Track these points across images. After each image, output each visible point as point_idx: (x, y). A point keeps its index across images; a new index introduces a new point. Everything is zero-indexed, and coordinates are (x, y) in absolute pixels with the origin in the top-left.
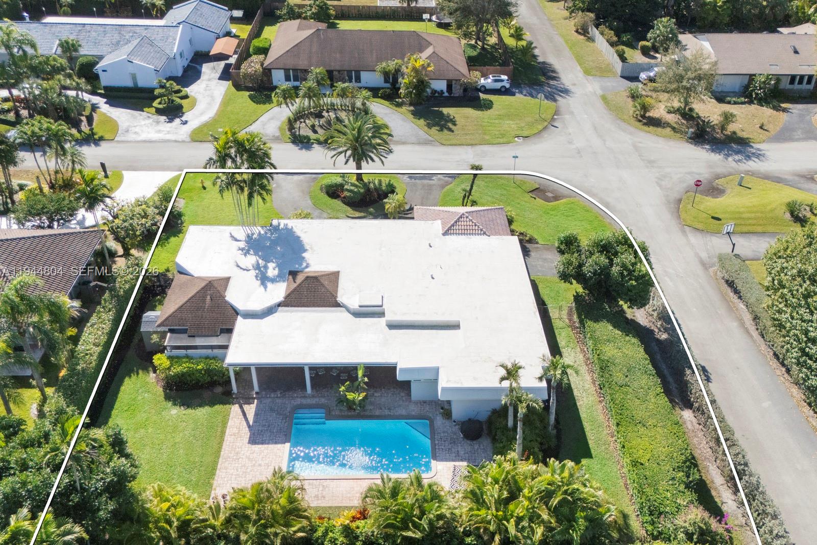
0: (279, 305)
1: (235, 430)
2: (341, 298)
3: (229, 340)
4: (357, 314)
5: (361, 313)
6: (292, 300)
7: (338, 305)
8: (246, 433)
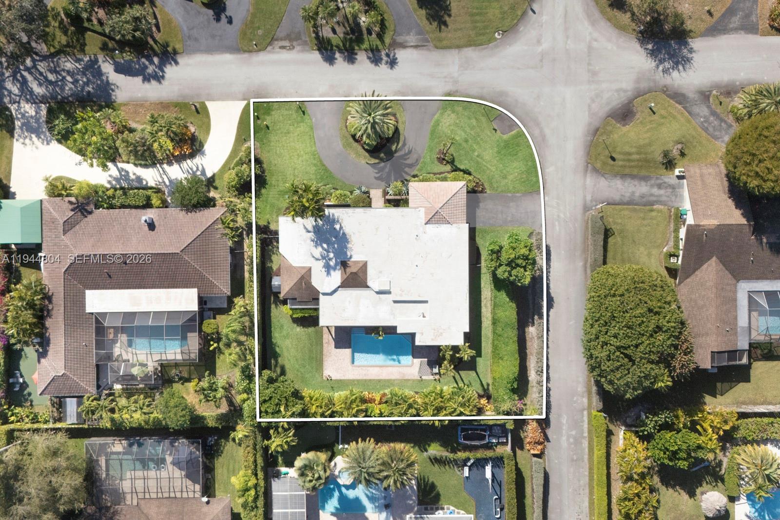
0: (339, 287)
1: (327, 341)
2: (369, 283)
3: (318, 304)
4: (378, 293)
5: (380, 293)
6: (345, 284)
7: (368, 287)
8: (333, 343)
